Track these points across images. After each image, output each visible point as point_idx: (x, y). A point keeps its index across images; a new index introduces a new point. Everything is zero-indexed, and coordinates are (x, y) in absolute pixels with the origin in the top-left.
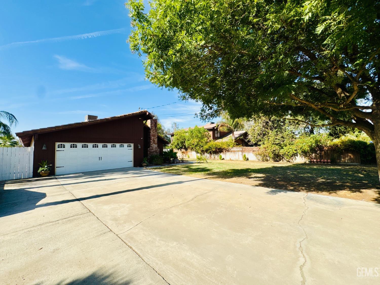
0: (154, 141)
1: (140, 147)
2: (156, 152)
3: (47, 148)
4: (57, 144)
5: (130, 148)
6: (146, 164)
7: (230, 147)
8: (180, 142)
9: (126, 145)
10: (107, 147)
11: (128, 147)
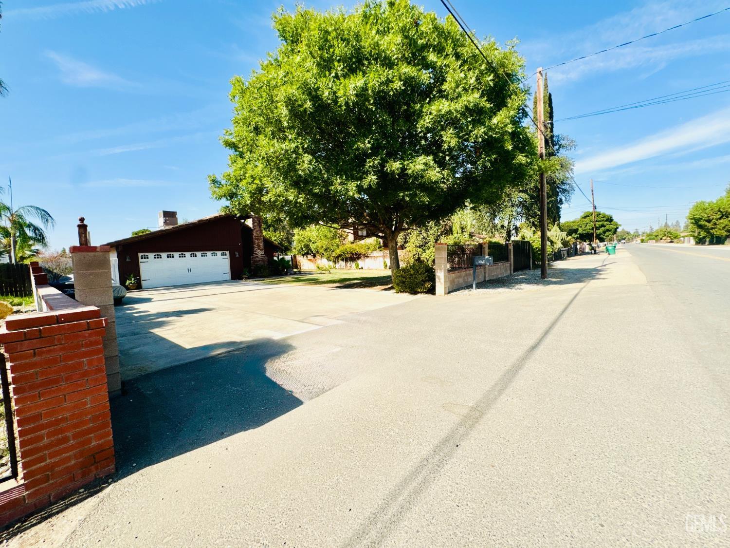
0: (259, 246)
1: (237, 256)
2: (262, 261)
3: (131, 260)
4: (140, 255)
5: (225, 257)
6: (246, 276)
7: (370, 251)
8: (304, 246)
9: (219, 253)
10: (196, 256)
11: (222, 255)
